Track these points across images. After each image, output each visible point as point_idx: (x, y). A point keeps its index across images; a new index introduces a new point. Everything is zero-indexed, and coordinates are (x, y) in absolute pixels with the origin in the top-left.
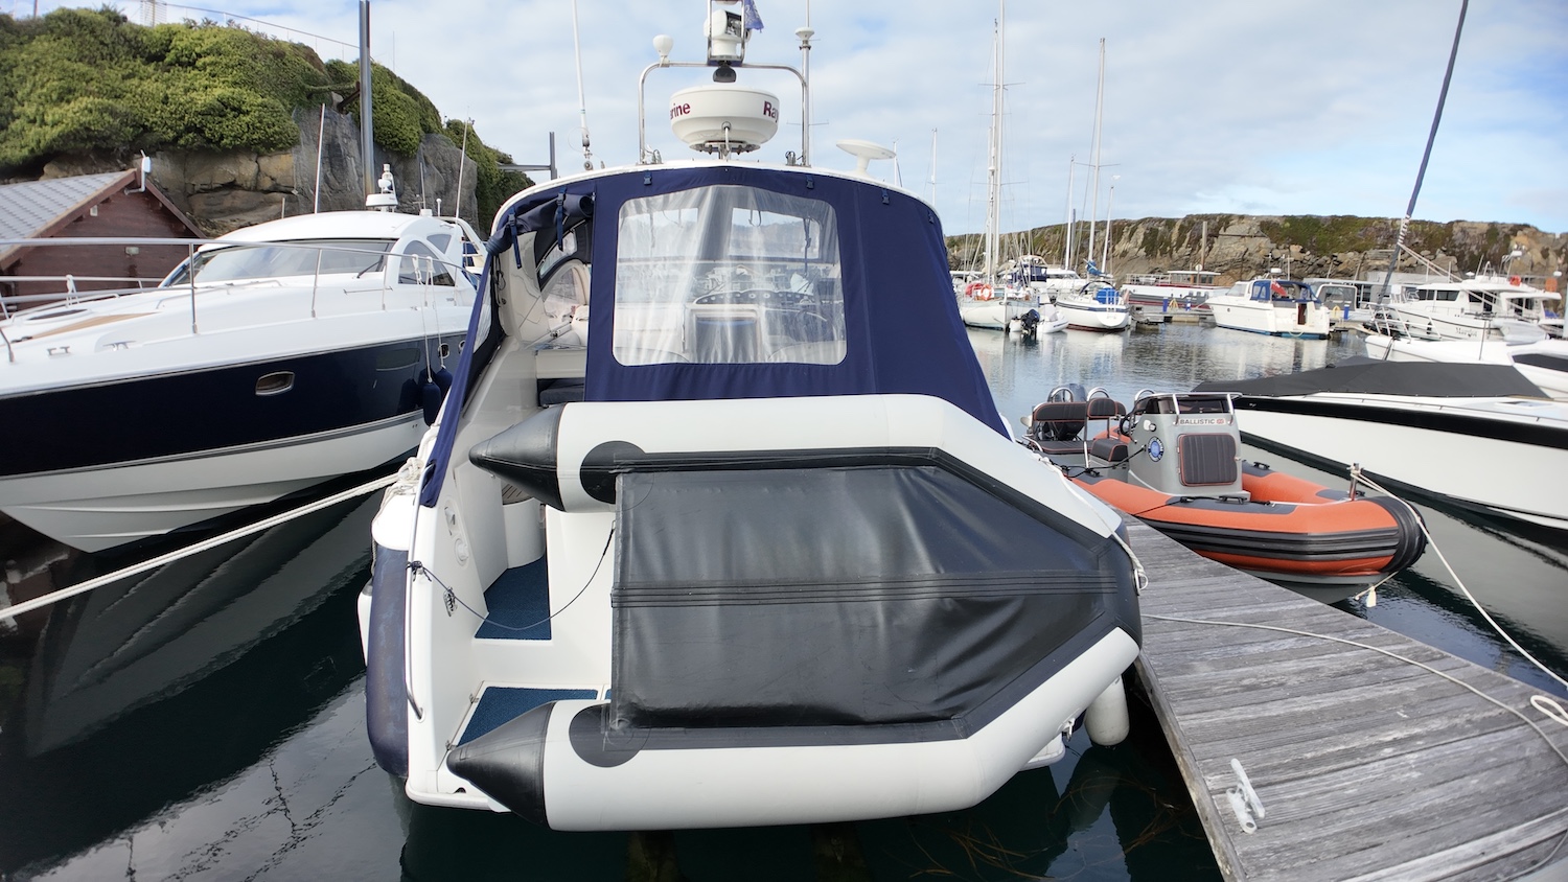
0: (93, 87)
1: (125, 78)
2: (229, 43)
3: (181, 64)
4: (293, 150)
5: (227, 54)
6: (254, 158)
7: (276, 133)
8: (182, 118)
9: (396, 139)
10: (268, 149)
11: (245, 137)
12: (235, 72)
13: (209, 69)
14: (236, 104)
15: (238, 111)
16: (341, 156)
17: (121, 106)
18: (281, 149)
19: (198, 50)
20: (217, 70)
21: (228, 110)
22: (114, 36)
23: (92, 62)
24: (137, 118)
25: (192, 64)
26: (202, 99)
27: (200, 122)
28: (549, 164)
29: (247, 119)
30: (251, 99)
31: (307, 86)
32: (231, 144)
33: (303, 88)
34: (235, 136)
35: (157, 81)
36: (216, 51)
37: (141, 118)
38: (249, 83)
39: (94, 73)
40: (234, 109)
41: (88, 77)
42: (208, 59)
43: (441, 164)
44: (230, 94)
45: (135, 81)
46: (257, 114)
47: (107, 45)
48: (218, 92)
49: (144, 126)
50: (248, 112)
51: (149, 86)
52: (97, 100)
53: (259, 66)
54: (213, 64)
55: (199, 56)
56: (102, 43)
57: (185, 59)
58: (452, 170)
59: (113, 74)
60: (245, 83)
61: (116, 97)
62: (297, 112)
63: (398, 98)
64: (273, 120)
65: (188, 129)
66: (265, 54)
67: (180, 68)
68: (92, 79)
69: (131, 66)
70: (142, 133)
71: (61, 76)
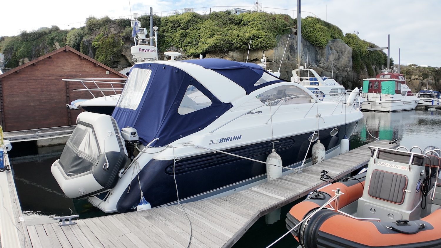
0: (219, 33)
1: (228, 30)
2: (258, 17)
3: (245, 25)
4: (274, 48)
5: (257, 21)
6: (263, 51)
7: (268, 43)
8: (242, 41)
9: (318, 42)
10: (266, 48)
11: (259, 45)
12: (258, 26)
13: (251, 26)
14: (257, 36)
15: (258, 37)
16: (294, 49)
17: (226, 38)
18: (270, 48)
19: (249, 20)
20: (254, 25)
21: (255, 38)
22: (227, 18)
23: (220, 26)
24: (230, 41)
25: (247, 25)
26: (248, 35)
27: (247, 42)
28: (387, 47)
29: (260, 40)
30: (262, 33)
31: (282, 28)
32: (255, 48)
33: (281, 29)
34: (257, 45)
35: (237, 30)
36: (254, 20)
37: (231, 41)
38: (262, 29)
39: (220, 29)
40: (257, 37)
41: (218, 31)
42: (251, 23)
43: (338, 49)
44: (256, 33)
45: (231, 31)
46: (263, 38)
47: (225, 21)
48: (252, 32)
49: (232, 43)
50: (261, 38)
51: (235, 32)
52: (219, 37)
53: (266, 23)
54: (252, 24)
55: (249, 22)
56: (224, 21)
57: (245, 23)
58: (342, 51)
59: (225, 29)
60: (261, 29)
61: (225, 36)
62: (279, 36)
63: (320, 28)
64: (268, 40)
65: (244, 44)
66: (269, 19)
67: (244, 26)
68: (219, 31)
69: (231, 27)
70: (232, 45)
71: (211, 31)
